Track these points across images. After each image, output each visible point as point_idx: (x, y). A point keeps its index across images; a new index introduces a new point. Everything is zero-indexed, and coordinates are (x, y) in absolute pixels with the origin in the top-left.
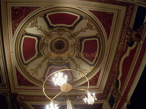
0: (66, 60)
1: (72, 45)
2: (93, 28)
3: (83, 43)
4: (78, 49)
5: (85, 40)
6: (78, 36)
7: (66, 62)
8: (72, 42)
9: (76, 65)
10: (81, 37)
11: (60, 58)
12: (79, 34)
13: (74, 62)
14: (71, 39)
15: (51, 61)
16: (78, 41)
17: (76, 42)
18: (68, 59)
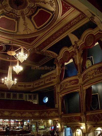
0: (18, 16)
1: (29, 7)
2: (53, 6)
3: (39, 10)
4: (32, 12)
5: (41, 9)
6: (37, 3)
7: (17, 16)
8: (31, 5)
9: (24, 22)
10: (40, 5)
11: (13, 12)
12: (40, 2)
13: (24, 20)
14: (31, 3)
15: (5, 12)
16: (36, 7)
17: (34, 6)
18: (20, 15)
